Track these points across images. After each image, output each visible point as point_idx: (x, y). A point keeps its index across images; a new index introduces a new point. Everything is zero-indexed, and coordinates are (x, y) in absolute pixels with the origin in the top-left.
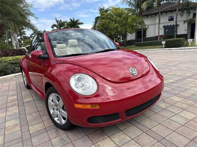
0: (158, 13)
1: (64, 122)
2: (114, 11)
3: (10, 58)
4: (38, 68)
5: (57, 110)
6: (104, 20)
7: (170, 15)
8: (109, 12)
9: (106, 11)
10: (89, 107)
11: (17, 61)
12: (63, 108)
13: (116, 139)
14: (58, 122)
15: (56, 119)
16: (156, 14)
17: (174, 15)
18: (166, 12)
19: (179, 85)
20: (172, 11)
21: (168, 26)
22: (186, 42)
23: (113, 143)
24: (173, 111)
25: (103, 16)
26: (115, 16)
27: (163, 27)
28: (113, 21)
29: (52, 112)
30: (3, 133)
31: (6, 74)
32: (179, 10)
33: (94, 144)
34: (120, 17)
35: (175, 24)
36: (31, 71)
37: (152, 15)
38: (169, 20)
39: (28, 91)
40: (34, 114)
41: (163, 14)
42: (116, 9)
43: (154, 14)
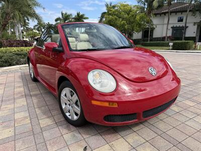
0: (167, 12)
1: (75, 118)
2: (122, 8)
3: (15, 49)
4: (47, 60)
5: (69, 105)
6: (111, 17)
7: (179, 15)
8: (116, 8)
9: (114, 7)
10: (107, 104)
11: (22, 52)
12: (76, 103)
13: (130, 140)
14: (70, 117)
15: (67, 114)
16: (165, 14)
17: (184, 16)
18: (176, 12)
19: (191, 89)
20: (183, 11)
21: (176, 27)
22: (194, 46)
23: (127, 144)
24: (187, 115)
25: (110, 12)
27: (172, 27)
28: (120, 18)
29: (64, 106)
30: (13, 124)
31: (10, 65)
32: (190, 11)
33: (108, 143)
34: (128, 14)
35: (184, 26)
36: (39, 64)
37: (160, 14)
38: (178, 21)
39: (34, 84)
40: (43, 108)
41: (172, 14)
42: (124, 6)
43: (163, 13)
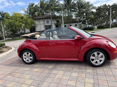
7: (47, 20)
18: (45, 19)
20: (47, 18)
26: (18, 18)
32: (52, 18)
37: (38, 19)
38: (47, 23)
43: (39, 19)
